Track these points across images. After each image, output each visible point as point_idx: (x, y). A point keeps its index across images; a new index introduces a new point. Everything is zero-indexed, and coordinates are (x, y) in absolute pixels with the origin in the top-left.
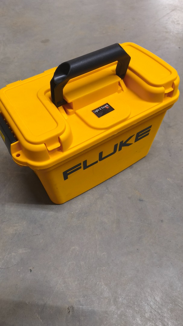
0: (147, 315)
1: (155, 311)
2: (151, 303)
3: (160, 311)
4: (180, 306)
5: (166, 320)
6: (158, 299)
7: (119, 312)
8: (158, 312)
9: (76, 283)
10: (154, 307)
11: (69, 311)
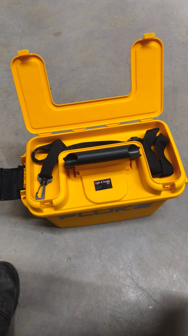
0: (121, 267)
1: (127, 264)
2: (125, 259)
3: (130, 265)
4: (145, 263)
5: (134, 270)
6: (130, 257)
7: (102, 264)
8: (129, 265)
9: (74, 243)
10: (126, 262)
11: (68, 261)
